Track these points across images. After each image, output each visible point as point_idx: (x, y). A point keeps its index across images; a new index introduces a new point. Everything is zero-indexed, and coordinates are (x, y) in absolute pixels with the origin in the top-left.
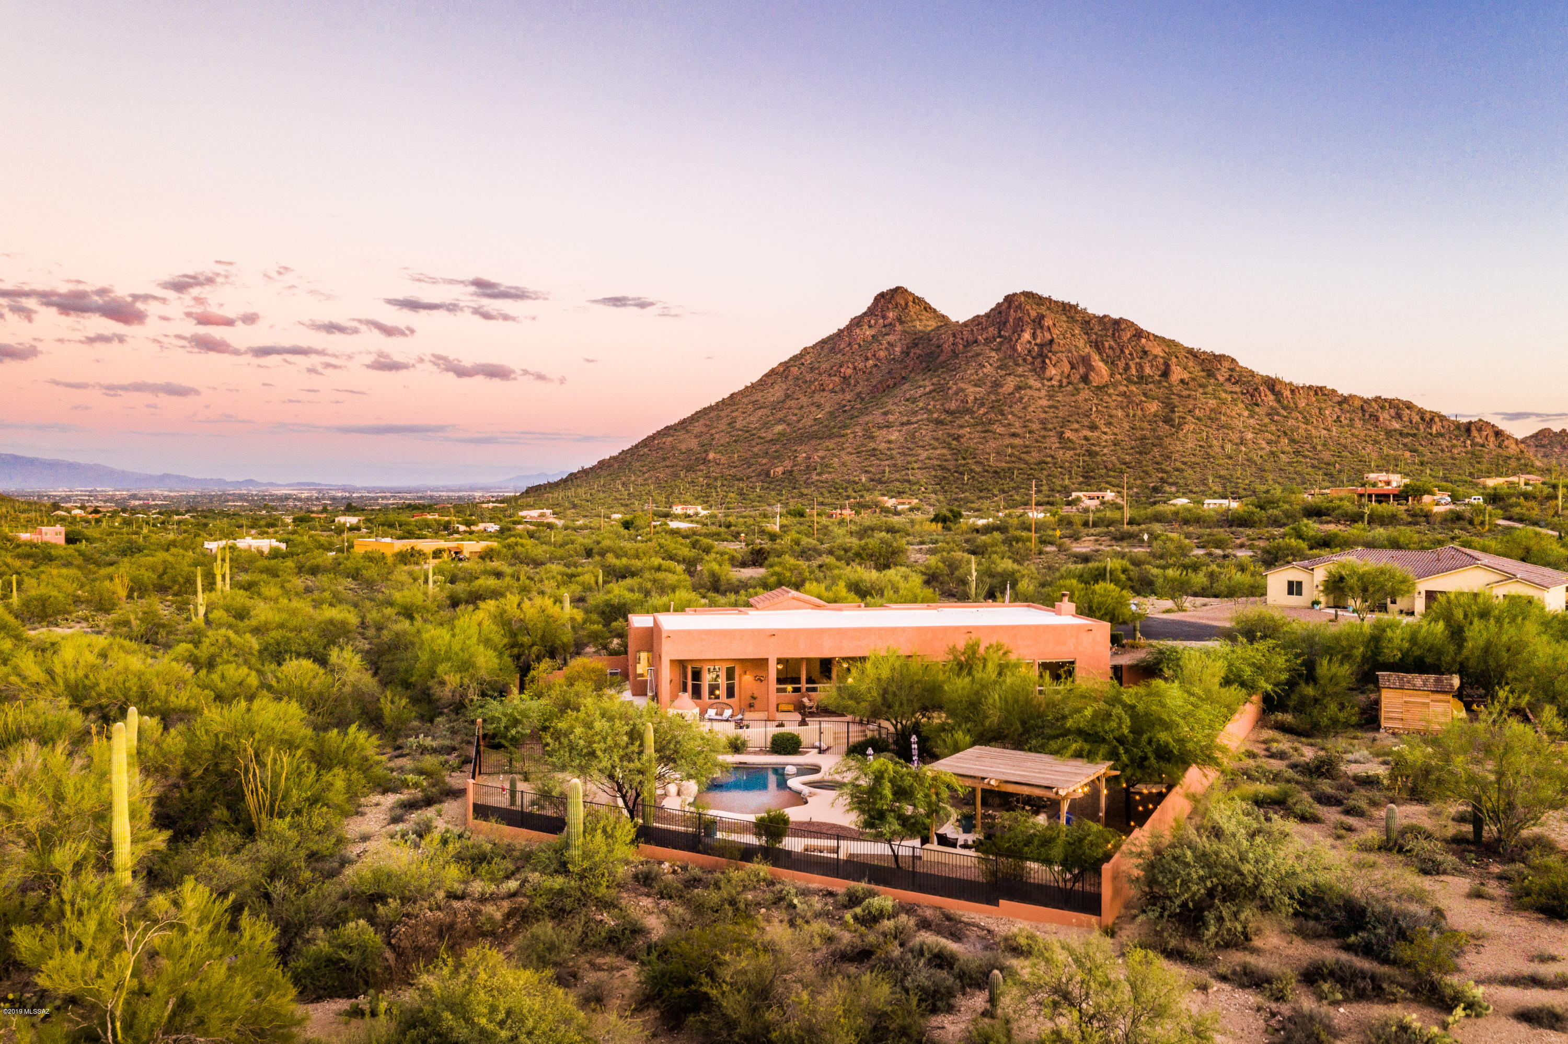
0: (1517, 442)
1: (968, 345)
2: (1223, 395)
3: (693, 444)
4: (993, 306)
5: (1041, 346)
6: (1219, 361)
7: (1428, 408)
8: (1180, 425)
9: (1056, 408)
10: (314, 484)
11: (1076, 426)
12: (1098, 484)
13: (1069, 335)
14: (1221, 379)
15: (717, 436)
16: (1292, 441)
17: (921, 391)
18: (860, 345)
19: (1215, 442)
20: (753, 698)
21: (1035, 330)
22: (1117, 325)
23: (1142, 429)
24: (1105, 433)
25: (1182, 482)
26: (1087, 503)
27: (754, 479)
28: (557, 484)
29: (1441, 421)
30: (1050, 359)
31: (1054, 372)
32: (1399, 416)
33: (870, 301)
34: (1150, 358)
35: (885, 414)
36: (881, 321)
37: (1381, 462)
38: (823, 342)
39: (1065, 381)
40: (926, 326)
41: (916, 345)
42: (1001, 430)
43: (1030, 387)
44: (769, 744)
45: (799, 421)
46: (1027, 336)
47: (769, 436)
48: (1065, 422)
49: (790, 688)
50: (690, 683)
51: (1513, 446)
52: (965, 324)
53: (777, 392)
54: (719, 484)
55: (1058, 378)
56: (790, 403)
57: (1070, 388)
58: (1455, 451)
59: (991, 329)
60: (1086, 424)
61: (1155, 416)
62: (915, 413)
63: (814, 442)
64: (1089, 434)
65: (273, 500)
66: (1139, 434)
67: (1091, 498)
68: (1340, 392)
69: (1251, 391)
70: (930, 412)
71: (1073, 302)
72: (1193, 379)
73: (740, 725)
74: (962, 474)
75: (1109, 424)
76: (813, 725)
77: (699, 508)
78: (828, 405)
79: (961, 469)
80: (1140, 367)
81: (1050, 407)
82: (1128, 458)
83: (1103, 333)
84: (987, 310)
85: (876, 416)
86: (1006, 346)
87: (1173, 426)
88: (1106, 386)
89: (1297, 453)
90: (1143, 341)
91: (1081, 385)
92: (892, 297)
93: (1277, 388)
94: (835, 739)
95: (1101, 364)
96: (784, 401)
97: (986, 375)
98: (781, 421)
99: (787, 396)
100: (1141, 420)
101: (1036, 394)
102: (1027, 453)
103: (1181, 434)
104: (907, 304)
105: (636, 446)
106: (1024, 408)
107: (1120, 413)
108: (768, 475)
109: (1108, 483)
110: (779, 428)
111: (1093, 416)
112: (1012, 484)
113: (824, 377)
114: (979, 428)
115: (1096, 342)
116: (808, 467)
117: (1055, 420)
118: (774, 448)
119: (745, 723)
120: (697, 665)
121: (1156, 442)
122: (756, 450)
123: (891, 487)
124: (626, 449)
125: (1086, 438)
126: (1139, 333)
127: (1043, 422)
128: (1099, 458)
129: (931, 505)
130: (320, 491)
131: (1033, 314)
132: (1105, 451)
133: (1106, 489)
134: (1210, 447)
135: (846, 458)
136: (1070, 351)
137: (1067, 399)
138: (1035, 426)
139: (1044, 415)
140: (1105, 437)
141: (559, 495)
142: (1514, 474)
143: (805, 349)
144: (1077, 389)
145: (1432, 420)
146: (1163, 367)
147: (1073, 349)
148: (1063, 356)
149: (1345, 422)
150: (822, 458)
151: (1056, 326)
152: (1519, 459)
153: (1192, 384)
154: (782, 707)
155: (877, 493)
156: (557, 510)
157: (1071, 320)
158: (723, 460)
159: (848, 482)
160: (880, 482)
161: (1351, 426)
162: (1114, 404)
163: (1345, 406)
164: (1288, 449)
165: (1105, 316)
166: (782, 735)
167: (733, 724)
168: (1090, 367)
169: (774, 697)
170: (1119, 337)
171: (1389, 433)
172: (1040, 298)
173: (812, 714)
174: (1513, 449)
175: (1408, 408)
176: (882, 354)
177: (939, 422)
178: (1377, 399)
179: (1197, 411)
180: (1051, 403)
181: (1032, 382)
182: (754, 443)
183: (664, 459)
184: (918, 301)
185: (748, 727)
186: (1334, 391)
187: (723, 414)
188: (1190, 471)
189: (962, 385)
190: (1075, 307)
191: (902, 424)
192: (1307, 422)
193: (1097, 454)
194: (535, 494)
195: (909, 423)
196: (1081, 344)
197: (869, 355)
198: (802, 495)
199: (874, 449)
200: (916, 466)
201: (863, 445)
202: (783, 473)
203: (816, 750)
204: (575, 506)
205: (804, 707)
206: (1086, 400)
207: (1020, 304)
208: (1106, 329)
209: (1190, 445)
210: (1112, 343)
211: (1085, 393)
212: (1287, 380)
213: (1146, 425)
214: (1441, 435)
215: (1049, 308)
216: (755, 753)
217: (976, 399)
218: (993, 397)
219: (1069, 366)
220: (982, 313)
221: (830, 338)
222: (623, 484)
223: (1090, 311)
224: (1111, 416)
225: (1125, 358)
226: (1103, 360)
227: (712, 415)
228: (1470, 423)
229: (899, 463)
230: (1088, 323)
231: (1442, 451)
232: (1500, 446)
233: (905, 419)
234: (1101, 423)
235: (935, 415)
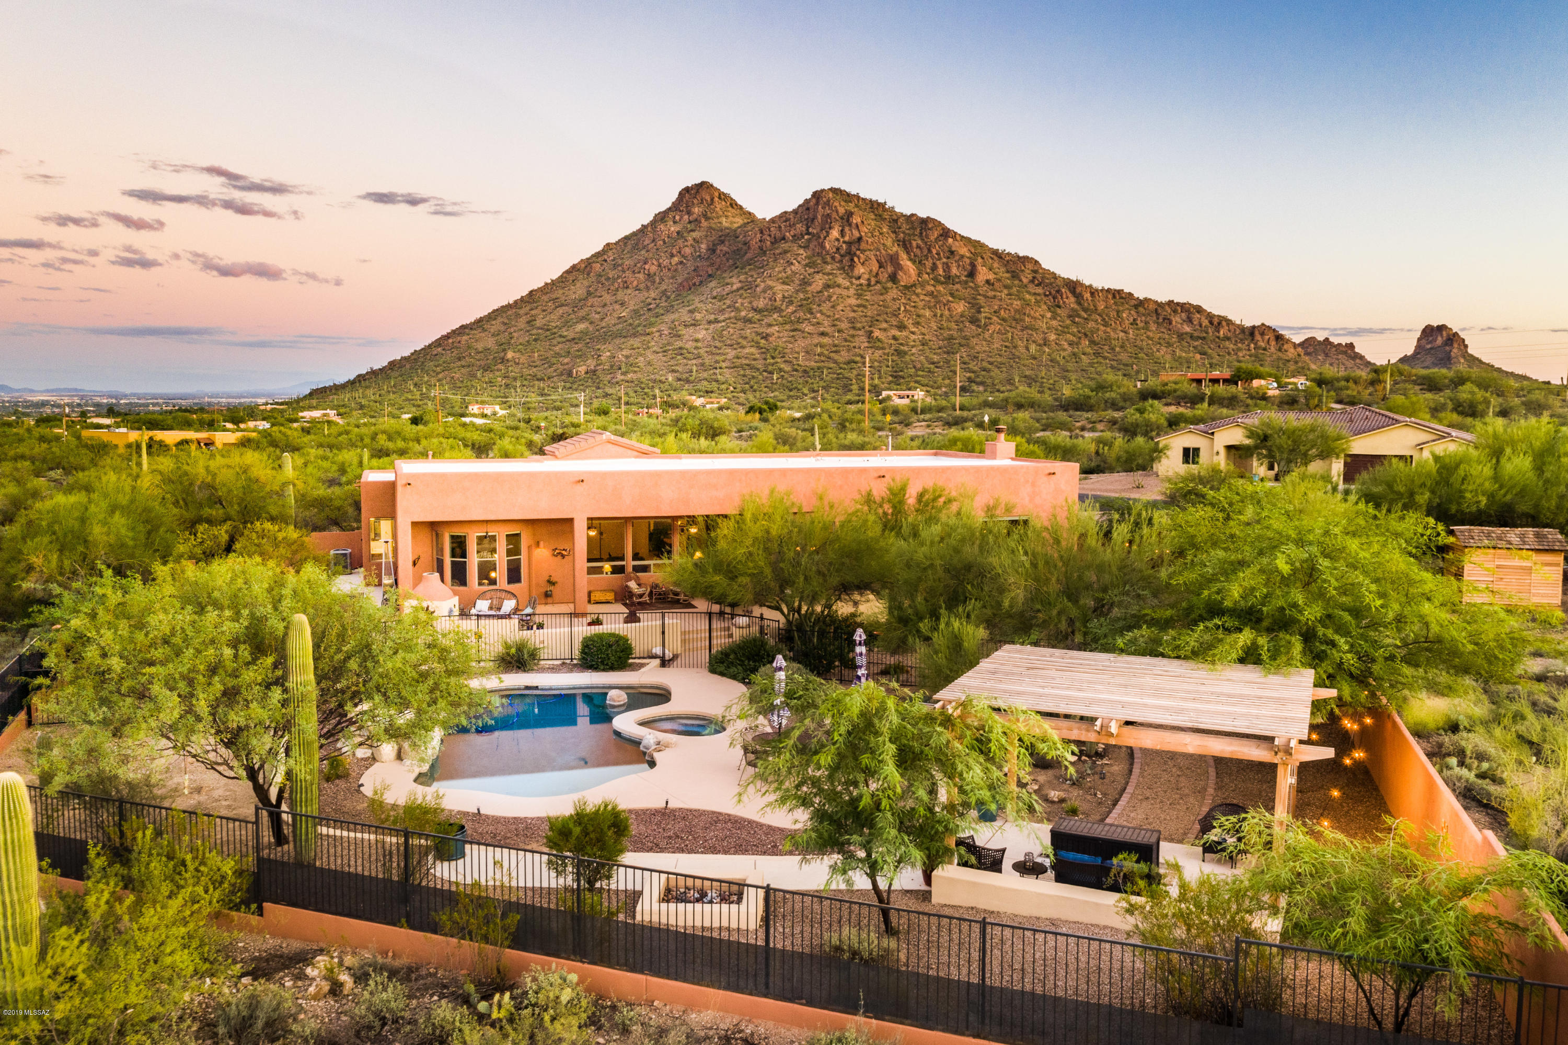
0: (1295, 346)
1: (775, 241)
2: (1027, 297)
3: (490, 343)
4: (801, 202)
5: (849, 243)
6: (1023, 263)
7: (1216, 312)
8: (986, 325)
9: (865, 306)
10: (76, 390)
11: (884, 325)
12: (908, 383)
13: (877, 234)
14: (1025, 280)
15: (515, 335)
16: (1092, 342)
17: (728, 289)
18: (664, 242)
19: (1020, 343)
20: (551, 583)
21: (843, 227)
22: (925, 224)
23: (950, 329)
24: (913, 333)
25: (989, 381)
26: (897, 401)
27: (555, 379)
28: (343, 386)
29: (1228, 325)
30: (859, 258)
31: (862, 270)
32: (1190, 320)
33: (674, 196)
34: (957, 258)
35: (691, 312)
36: (686, 217)
37: (1175, 364)
38: (627, 238)
39: (873, 280)
40: (732, 223)
41: (723, 242)
42: (809, 328)
43: (839, 286)
44: (577, 653)
45: (602, 319)
46: (835, 233)
47: (571, 335)
48: (873, 322)
49: (607, 567)
50: (448, 560)
51: (1292, 350)
52: (773, 220)
53: (578, 290)
54: (518, 384)
55: (866, 276)
56: (591, 301)
57: (878, 287)
58: (1240, 354)
59: (799, 226)
60: (895, 323)
61: (962, 316)
62: (722, 311)
63: (617, 341)
64: (897, 333)
65: (27, 407)
66: (946, 333)
67: (900, 397)
68: (1136, 295)
69: (1053, 292)
70: (738, 310)
71: (881, 200)
72: (999, 280)
73: (527, 624)
74: (771, 373)
75: (917, 324)
76: (649, 621)
77: (497, 408)
78: (632, 303)
79: (770, 368)
80: (947, 267)
81: (858, 306)
82: (936, 358)
83: (911, 232)
84: (795, 206)
85: (683, 314)
86: (814, 243)
87: (979, 326)
88: (914, 285)
89: (1097, 354)
90: (950, 240)
91: (890, 285)
92: (698, 192)
93: (1078, 290)
94: (684, 641)
95: (909, 263)
96: (585, 299)
97: (794, 273)
98: (583, 319)
99: (589, 294)
100: (948, 320)
101: (845, 293)
102: (836, 352)
103: (987, 335)
104: (712, 199)
105: (430, 346)
106: (833, 307)
107: (928, 313)
108: (570, 374)
109: (916, 382)
110: (581, 327)
111: (901, 316)
112: (822, 384)
113: (628, 273)
114: (788, 327)
115: (904, 241)
116: (612, 366)
117: (864, 319)
118: (576, 347)
119: (537, 619)
120: (458, 532)
121: (964, 342)
122: (557, 349)
123: (699, 387)
124: (418, 349)
125: (895, 338)
126: (946, 233)
127: (852, 321)
128: (907, 358)
129: (739, 404)
130: (82, 398)
131: (842, 211)
132: (914, 350)
133: (916, 388)
134: (1015, 347)
135: (651, 356)
136: (878, 250)
137: (875, 298)
138: (844, 325)
139: (852, 314)
140: (913, 337)
141: (346, 396)
142: (1294, 376)
143: (608, 245)
144: (885, 288)
145: (1219, 324)
146: (969, 268)
147: (882, 247)
148: (871, 255)
149: (1141, 325)
150: (627, 357)
151: (865, 224)
152: (1296, 362)
153: (997, 285)
154: (596, 596)
155: (684, 392)
156: (342, 410)
157: (880, 217)
158: (523, 359)
159: (655, 381)
160: (688, 381)
161: (1147, 328)
162: (921, 304)
163: (1141, 309)
164: (1089, 350)
165: (913, 215)
166: (600, 637)
167: (515, 621)
168: (898, 267)
169: (583, 580)
170: (927, 236)
171: (1181, 336)
172: (848, 195)
173: (643, 606)
174: (1291, 353)
175: (1198, 312)
176: (688, 251)
177: (748, 321)
178: (1170, 303)
179: (1002, 312)
180: (859, 302)
181: (840, 280)
182: (555, 342)
183: (459, 359)
184: (724, 197)
185: (540, 626)
186: (1130, 294)
187: (522, 312)
188: (997, 371)
189: (770, 283)
190: (882, 205)
191: (710, 322)
192: (1106, 325)
193: (905, 353)
194: (320, 395)
195: (717, 321)
196: (889, 243)
197: (674, 251)
198: (606, 395)
199: (681, 348)
200: (724, 365)
201: (668, 344)
202: (587, 373)
203: (658, 661)
204: (362, 407)
205: (631, 594)
206: (894, 299)
207: (829, 201)
208: (913, 228)
209: (996, 346)
210: (919, 242)
211: (894, 293)
212: (1087, 283)
213: (953, 325)
214: (1228, 339)
215: (857, 206)
216: (553, 669)
217: (784, 297)
218: (801, 296)
219: (877, 265)
220: (790, 209)
221: (634, 234)
222: (416, 385)
223: (897, 210)
224: (918, 316)
225: (932, 257)
226: (910, 260)
227: (509, 313)
228: (1254, 327)
229: (707, 362)
230: (896, 221)
231: (1229, 354)
232: (1280, 350)
233: (712, 317)
234: (909, 323)
235: (743, 314)
